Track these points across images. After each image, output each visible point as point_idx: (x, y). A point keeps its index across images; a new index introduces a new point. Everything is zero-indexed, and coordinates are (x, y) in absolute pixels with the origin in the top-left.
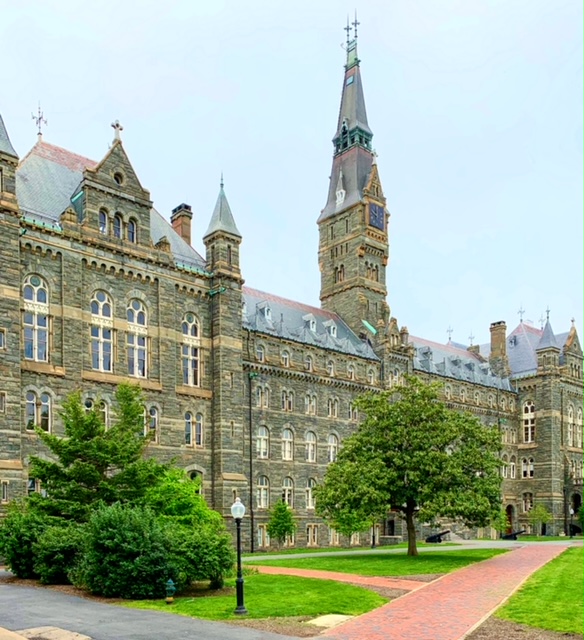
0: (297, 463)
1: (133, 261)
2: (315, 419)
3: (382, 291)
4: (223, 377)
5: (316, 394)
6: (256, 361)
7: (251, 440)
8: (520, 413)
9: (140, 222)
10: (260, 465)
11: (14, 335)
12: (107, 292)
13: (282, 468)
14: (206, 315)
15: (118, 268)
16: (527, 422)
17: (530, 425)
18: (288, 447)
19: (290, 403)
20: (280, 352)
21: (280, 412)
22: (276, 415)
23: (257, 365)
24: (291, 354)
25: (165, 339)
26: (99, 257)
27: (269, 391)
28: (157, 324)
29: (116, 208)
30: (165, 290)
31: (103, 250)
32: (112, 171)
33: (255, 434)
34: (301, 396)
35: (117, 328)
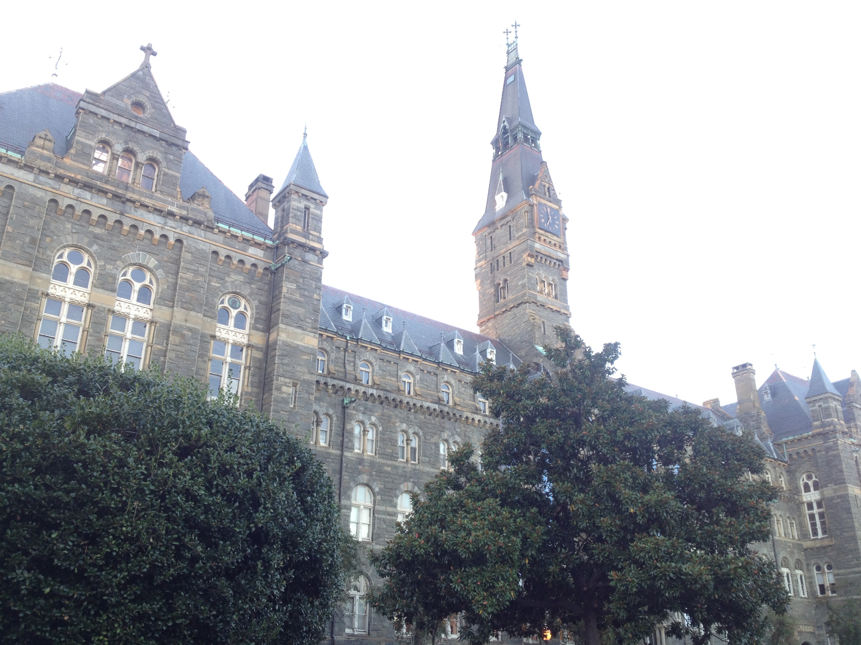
1: (142, 211)
3: (563, 311)
4: (279, 389)
6: (356, 380)
8: (798, 492)
9: (164, 164)
12: (87, 252)
14: (263, 299)
15: (112, 218)
16: (810, 506)
17: (816, 511)
19: (413, 450)
20: (400, 373)
21: (396, 463)
22: (389, 469)
23: (358, 388)
24: (418, 377)
25: (181, 326)
26: (80, 199)
27: (377, 428)
28: (171, 304)
29: (126, 143)
30: (192, 257)
31: (91, 192)
32: (129, 97)
33: (349, 498)
34: (433, 440)
35: (95, 303)
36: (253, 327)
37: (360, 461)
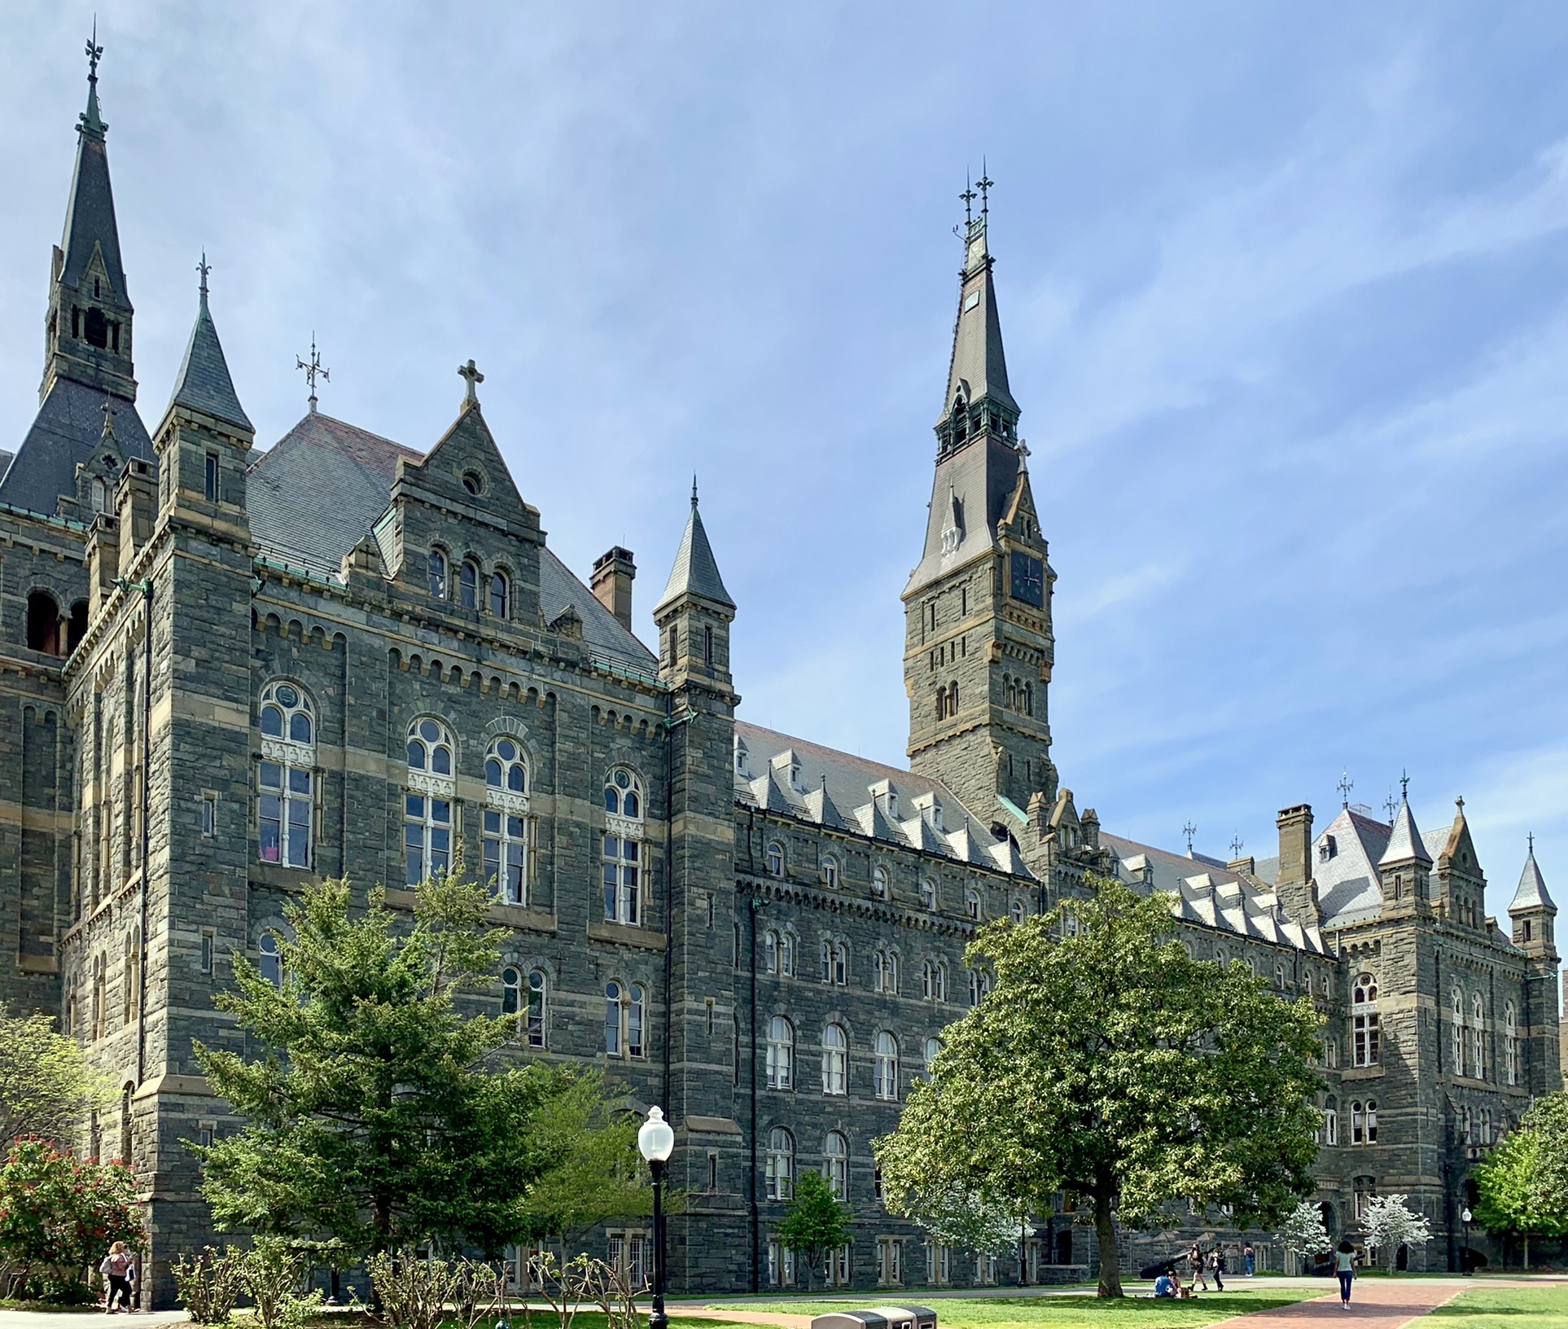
0: (855, 1101)
1: (502, 655)
2: (896, 1004)
3: (1040, 735)
4: (692, 904)
5: (897, 950)
6: (765, 872)
7: (753, 1046)
8: (1347, 1003)
9: (517, 574)
10: (773, 1101)
11: (236, 806)
12: (444, 722)
13: (822, 1111)
14: (657, 771)
15: (468, 669)
16: (1360, 1022)
17: (1367, 1029)
18: (836, 1065)
19: (840, 966)
20: (820, 857)
21: (819, 987)
22: (811, 994)
23: (769, 883)
24: (844, 861)
25: (567, 821)
26: (426, 645)
27: (794, 939)
28: (551, 789)
29: (467, 545)
30: (570, 717)
31: (437, 632)
32: (460, 466)
33: (764, 1035)
34: (865, 953)
35: (464, 797)
36: (650, 815)
37: (776, 985)
